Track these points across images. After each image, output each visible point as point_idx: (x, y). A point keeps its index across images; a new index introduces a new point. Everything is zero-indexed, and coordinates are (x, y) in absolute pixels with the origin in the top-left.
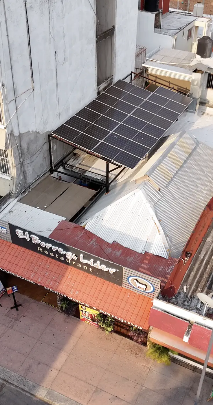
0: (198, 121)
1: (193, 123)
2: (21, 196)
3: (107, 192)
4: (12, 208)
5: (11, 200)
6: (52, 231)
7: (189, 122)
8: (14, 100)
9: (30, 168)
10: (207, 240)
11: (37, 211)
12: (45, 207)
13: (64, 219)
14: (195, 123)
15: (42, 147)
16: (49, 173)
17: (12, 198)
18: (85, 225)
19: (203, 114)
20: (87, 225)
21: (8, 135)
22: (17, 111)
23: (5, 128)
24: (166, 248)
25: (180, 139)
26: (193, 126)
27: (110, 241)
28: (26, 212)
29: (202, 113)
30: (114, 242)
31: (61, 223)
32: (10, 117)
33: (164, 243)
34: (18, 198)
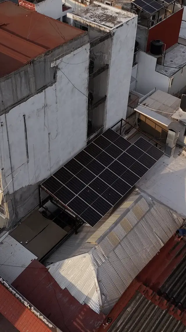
0: (172, 164)
1: (167, 165)
2: (12, 230)
3: (76, 234)
4: (4, 239)
5: (4, 232)
6: (25, 268)
7: (164, 164)
8: (11, 174)
9: (22, 209)
10: (127, 310)
11: (20, 245)
12: (27, 242)
13: (36, 258)
14: (169, 165)
15: (33, 193)
16: (38, 207)
17: (5, 231)
18: (49, 268)
19: (179, 155)
20: (50, 269)
21: (4, 196)
22: (13, 180)
23: (2, 192)
24: (99, 305)
25: (135, 204)
26: (167, 168)
27: (63, 288)
28: (12, 245)
29: (179, 153)
30: (65, 289)
31: (33, 261)
32: (7, 184)
33: (99, 301)
34: (9, 231)
